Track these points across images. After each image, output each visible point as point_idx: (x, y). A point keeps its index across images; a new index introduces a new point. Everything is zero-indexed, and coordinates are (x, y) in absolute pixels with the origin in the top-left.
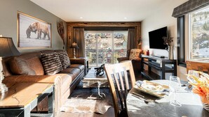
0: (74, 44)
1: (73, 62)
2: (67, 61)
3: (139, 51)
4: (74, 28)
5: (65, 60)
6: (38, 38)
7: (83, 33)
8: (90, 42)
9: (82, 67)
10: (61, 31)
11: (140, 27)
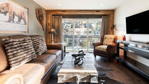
0: (53, 30)
1: (50, 47)
2: (43, 47)
3: (113, 37)
4: (53, 15)
5: (40, 46)
6: (9, 21)
7: (61, 20)
8: (67, 31)
9: (59, 52)
10: (40, 18)
11: (114, 14)
